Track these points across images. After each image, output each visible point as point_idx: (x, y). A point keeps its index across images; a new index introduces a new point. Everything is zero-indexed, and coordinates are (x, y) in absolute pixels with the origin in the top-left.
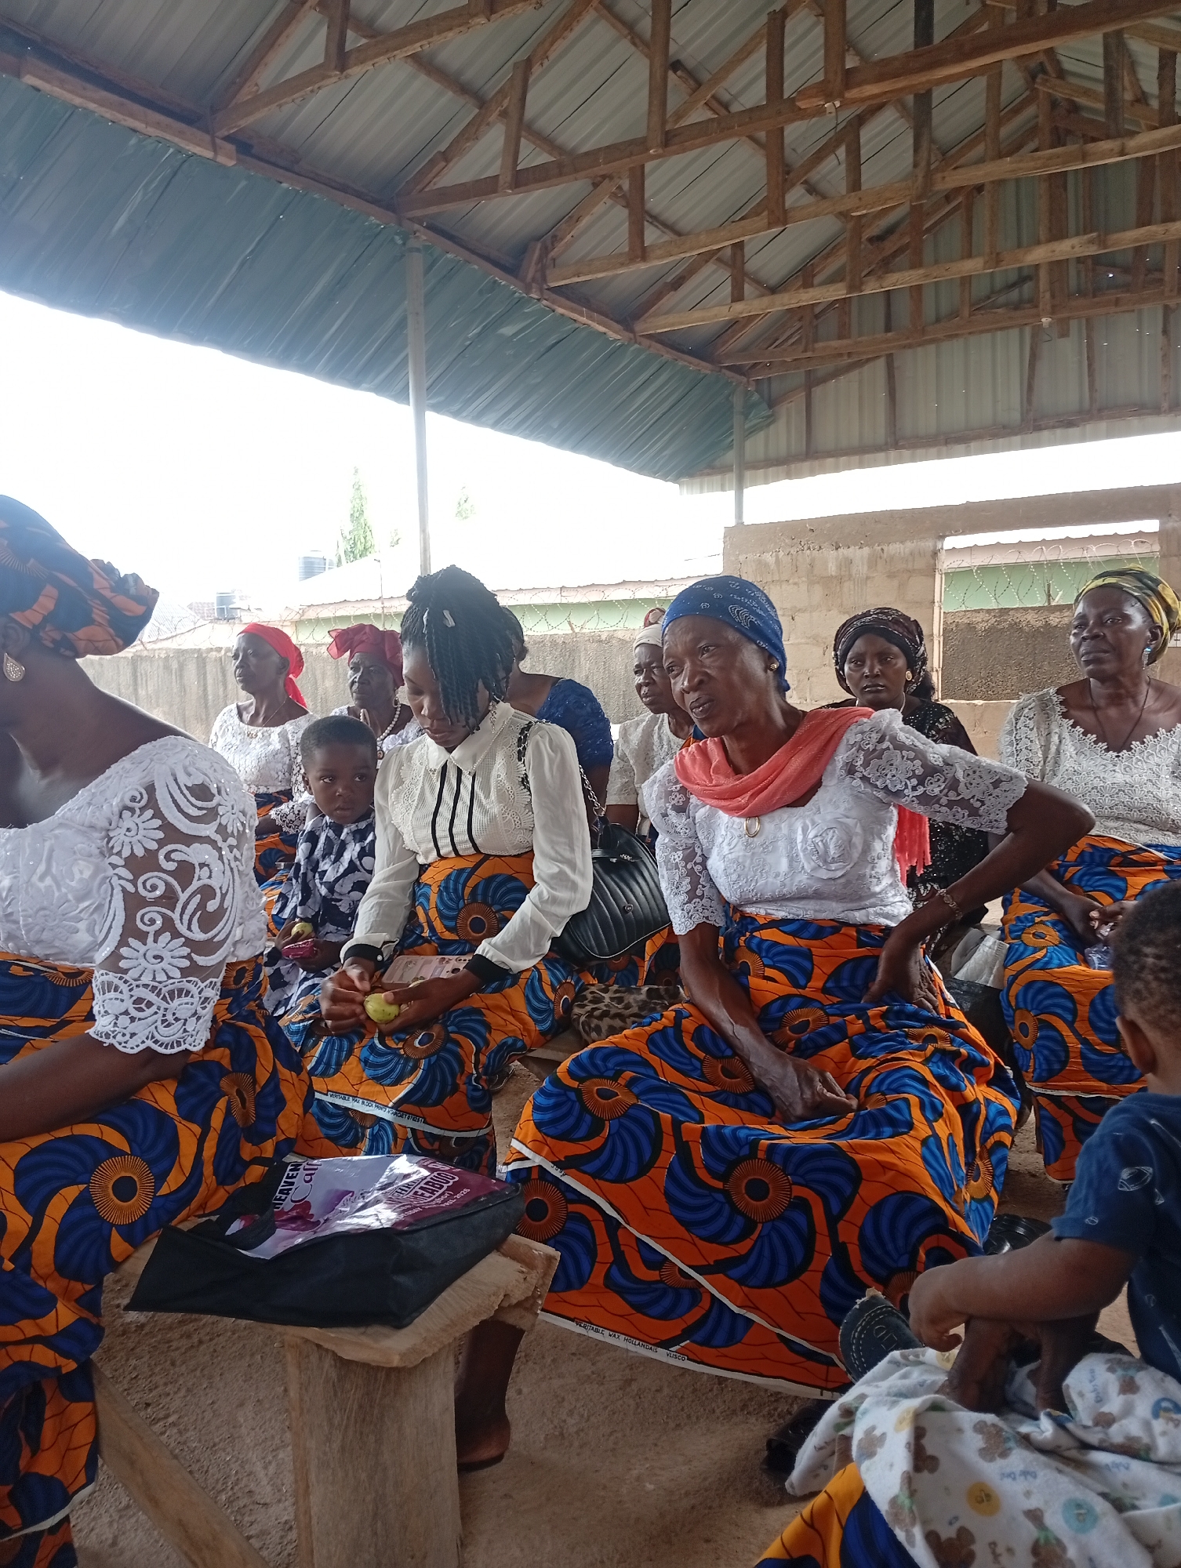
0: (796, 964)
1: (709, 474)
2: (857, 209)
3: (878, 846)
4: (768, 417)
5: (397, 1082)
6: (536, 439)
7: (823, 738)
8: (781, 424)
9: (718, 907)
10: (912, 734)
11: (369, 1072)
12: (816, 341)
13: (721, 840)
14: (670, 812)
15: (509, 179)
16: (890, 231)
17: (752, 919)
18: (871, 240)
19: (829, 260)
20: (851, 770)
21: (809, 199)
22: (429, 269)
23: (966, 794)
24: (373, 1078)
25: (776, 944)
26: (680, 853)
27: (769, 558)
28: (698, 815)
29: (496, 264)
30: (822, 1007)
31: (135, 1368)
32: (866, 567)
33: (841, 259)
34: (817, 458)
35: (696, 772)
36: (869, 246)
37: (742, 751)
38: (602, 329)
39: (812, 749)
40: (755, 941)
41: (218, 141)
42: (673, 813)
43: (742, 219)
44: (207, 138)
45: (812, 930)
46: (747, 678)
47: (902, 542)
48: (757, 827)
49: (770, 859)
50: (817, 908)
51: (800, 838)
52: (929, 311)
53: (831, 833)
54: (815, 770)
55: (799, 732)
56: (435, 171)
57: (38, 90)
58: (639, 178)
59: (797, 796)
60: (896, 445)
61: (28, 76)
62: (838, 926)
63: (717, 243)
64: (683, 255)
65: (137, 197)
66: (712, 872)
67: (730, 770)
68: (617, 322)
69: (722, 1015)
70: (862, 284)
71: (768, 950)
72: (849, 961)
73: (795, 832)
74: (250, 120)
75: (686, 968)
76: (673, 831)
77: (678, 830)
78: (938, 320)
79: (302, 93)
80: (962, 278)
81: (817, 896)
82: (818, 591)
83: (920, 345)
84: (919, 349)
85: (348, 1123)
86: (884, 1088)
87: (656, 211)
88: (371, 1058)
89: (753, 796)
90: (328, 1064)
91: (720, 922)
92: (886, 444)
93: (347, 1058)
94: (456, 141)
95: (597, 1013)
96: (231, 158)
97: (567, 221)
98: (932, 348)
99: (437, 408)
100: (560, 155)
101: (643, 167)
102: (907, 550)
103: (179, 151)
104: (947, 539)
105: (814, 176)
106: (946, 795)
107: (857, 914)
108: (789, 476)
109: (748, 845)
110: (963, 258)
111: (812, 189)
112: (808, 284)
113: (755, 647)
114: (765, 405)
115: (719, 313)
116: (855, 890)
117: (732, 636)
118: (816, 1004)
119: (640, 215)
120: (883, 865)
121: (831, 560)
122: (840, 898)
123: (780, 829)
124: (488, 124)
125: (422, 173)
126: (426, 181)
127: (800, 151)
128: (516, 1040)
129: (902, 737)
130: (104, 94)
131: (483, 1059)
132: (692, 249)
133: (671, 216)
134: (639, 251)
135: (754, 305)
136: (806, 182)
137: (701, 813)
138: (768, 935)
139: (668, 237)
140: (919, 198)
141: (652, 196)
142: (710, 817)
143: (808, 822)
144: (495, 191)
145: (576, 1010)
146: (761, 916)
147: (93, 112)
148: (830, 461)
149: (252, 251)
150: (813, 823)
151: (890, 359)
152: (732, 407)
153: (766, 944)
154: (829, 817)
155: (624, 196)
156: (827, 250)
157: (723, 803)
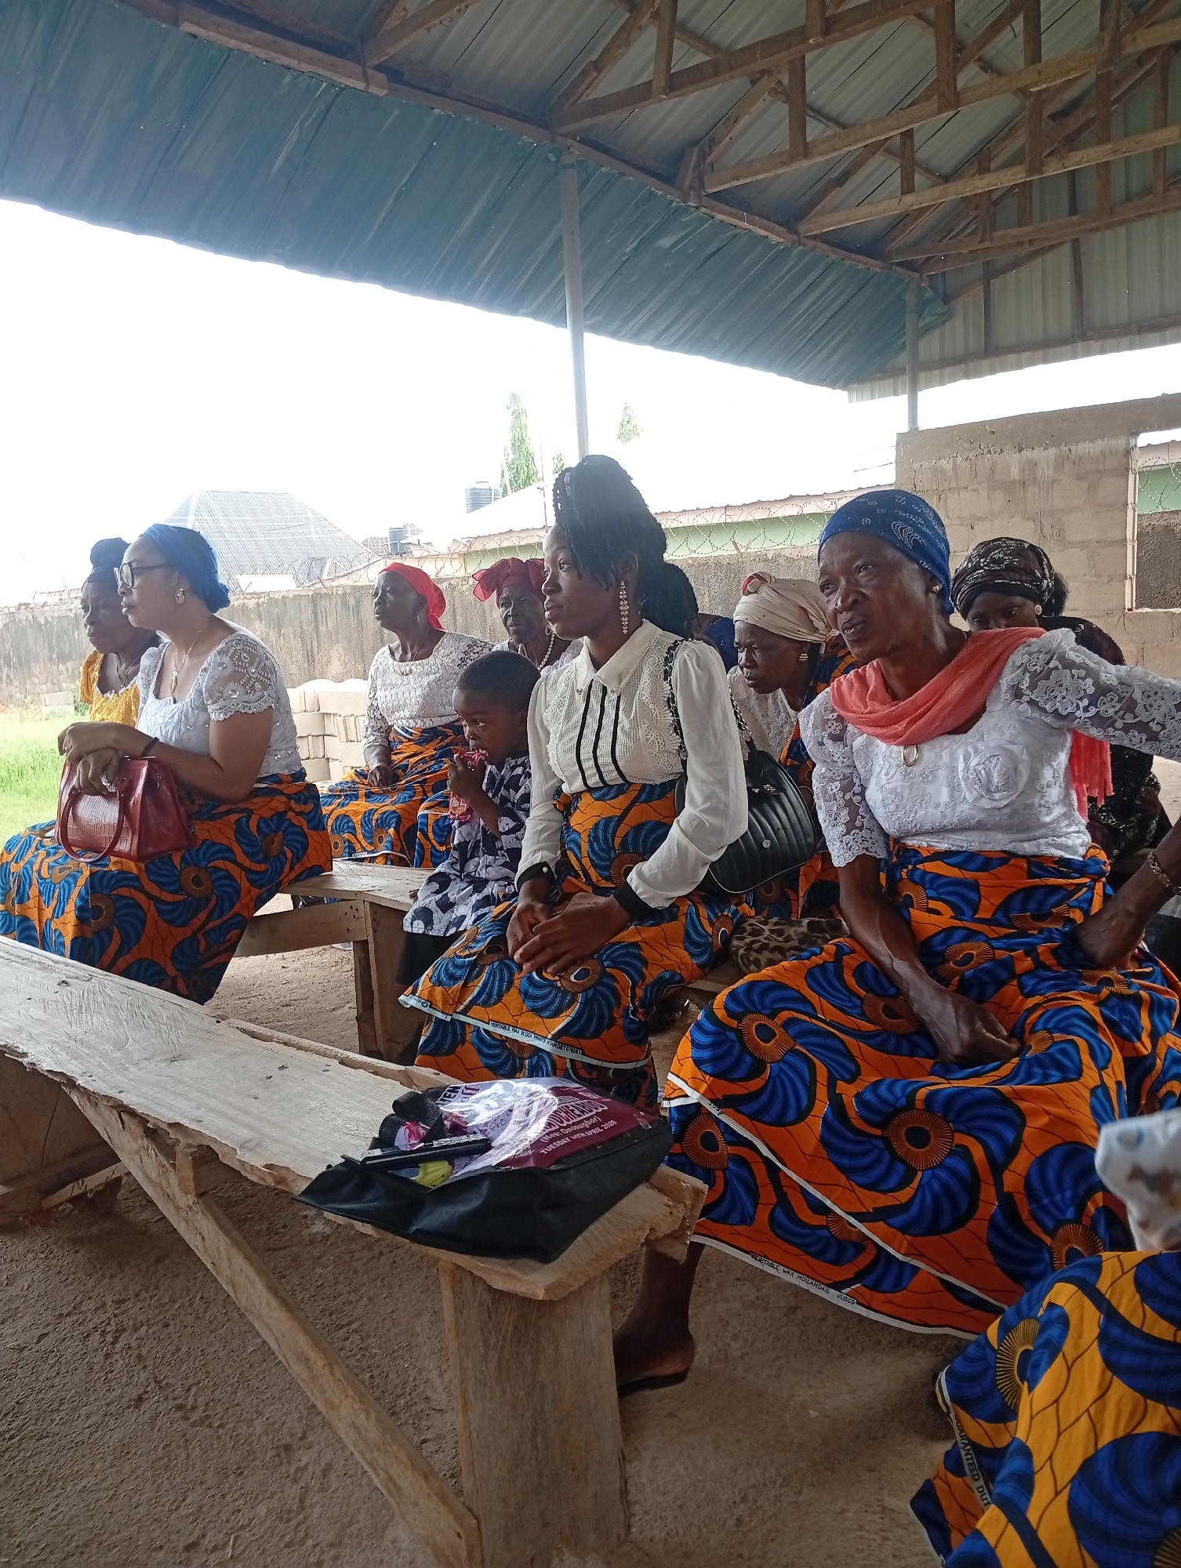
0: (962, 897)
1: (880, 379)
2: (1036, 84)
3: (1047, 774)
4: (943, 314)
5: (556, 1014)
6: (698, 352)
7: (987, 661)
8: (958, 319)
9: (878, 838)
10: (1084, 653)
11: (529, 1004)
12: (994, 229)
13: (878, 769)
14: (826, 741)
15: (663, 83)
16: (1074, 104)
17: (916, 852)
18: (1053, 117)
19: (1007, 142)
20: (1017, 694)
21: (984, 77)
22: (583, 186)
23: (1143, 717)
24: (533, 1010)
25: (939, 876)
26: (837, 783)
27: (946, 465)
28: (855, 744)
29: (652, 173)
30: (988, 940)
31: (320, 1276)
32: (1052, 469)
33: (1019, 141)
34: (997, 355)
35: (852, 699)
36: (1052, 123)
37: (898, 676)
38: (763, 233)
39: (977, 671)
40: (918, 873)
41: (370, 71)
42: (830, 742)
43: (910, 105)
44: (359, 68)
45: (979, 861)
46: (905, 600)
47: (1091, 441)
48: (915, 755)
49: (930, 789)
50: (983, 839)
51: (961, 766)
52: (1118, 188)
53: (994, 761)
54: (978, 694)
55: (960, 655)
56: (587, 82)
57: (195, 37)
58: (799, 70)
59: (957, 723)
60: (1084, 337)
61: (186, 24)
62: (1007, 857)
63: (884, 133)
64: (847, 149)
65: (294, 136)
66: (870, 803)
67: (887, 696)
68: (780, 225)
69: (881, 949)
70: (1042, 165)
71: (932, 882)
72: (1019, 891)
73: (957, 760)
74: (399, 46)
75: (846, 901)
76: (830, 761)
77: (835, 759)
78: (1128, 199)
79: (450, 13)
80: (1156, 151)
81: (980, 826)
82: (999, 498)
83: (1108, 227)
84: (1108, 233)
85: (506, 1054)
86: (1050, 1025)
87: (818, 105)
88: (531, 990)
89: (911, 723)
90: (490, 995)
91: (882, 854)
92: (1073, 335)
93: (508, 990)
94: (607, 49)
95: (756, 946)
96: (382, 87)
97: (724, 123)
98: (1122, 229)
99: (596, 329)
100: (716, 53)
101: (803, 58)
102: (1098, 450)
103: (332, 85)
104: (1142, 435)
105: (989, 51)
106: (1122, 718)
107: (1026, 845)
108: (967, 375)
109: (906, 774)
110: (1157, 128)
111: (987, 66)
112: (984, 170)
113: (916, 566)
114: (940, 301)
115: (889, 207)
116: (1021, 819)
117: (891, 554)
118: (982, 937)
119: (801, 109)
120: (1054, 793)
121: (1013, 463)
122: (1007, 829)
123: (941, 757)
124: (640, 28)
125: (574, 85)
126: (578, 94)
127: (972, 25)
128: (674, 974)
129: (1072, 655)
130: (258, 33)
131: (640, 992)
132: (857, 141)
133: (833, 109)
134: (801, 148)
135: (925, 195)
136: (980, 59)
137: (859, 742)
138: (932, 867)
139: (833, 130)
140: (1106, 64)
141: (814, 88)
142: (867, 746)
143: (970, 749)
144: (649, 98)
145: (735, 943)
146: (924, 849)
147: (247, 53)
148: (1012, 357)
149: (408, 181)
150: (976, 750)
151: (1076, 244)
152: (904, 305)
153: (929, 876)
154: (993, 744)
155: (784, 92)
156: (1004, 132)
157: (879, 731)
